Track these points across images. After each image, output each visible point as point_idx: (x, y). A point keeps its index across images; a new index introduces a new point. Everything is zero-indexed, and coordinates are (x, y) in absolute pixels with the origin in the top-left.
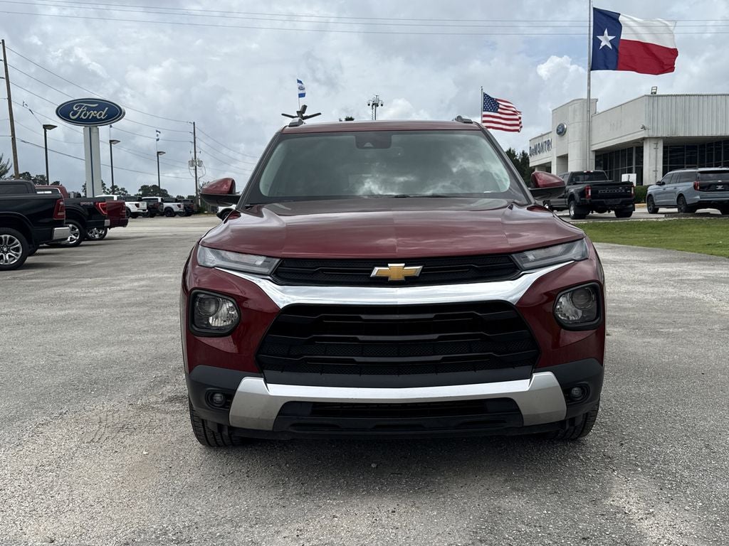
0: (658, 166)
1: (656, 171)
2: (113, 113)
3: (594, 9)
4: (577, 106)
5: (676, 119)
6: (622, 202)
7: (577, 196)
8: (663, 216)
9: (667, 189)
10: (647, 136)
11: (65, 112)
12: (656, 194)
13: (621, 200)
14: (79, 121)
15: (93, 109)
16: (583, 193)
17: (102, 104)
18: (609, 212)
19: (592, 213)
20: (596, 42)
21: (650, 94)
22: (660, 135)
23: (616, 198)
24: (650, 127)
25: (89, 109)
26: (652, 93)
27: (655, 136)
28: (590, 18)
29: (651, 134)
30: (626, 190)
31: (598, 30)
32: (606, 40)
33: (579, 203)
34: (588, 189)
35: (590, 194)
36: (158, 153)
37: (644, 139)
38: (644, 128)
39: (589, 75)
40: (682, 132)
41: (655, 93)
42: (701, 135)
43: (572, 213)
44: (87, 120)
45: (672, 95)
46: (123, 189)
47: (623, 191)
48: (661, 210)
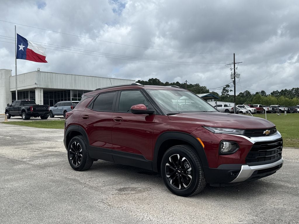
0: (42, 99)
1: (41, 101)
3: (17, 34)
4: (3, 72)
5: (48, 82)
6: (45, 113)
7: (26, 111)
8: (60, 119)
9: (59, 109)
10: (37, 87)
12: (53, 110)
13: (45, 112)
16: (29, 109)
18: (39, 117)
19: (32, 117)
20: (18, 48)
21: (37, 71)
22: (42, 87)
23: (42, 111)
24: (38, 83)
26: (38, 70)
27: (40, 87)
28: (16, 37)
29: (38, 86)
30: (46, 108)
31: (19, 43)
32: (21, 47)
33: (27, 113)
34: (32, 107)
35: (32, 110)
37: (35, 88)
38: (36, 84)
39: (16, 61)
40: (50, 87)
41: (39, 70)
42: (57, 88)
43: (24, 117)
45: (46, 72)
47: (45, 109)
48: (55, 116)
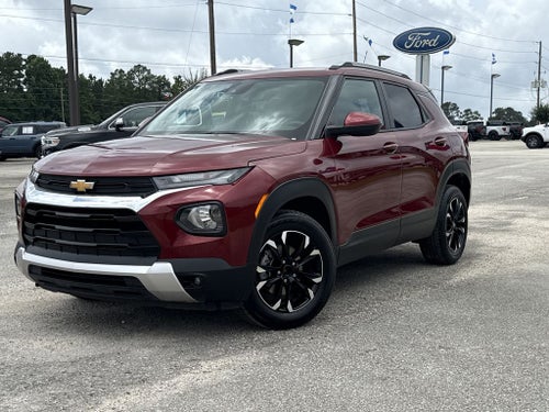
2: (443, 40)
11: (401, 43)
14: (412, 50)
15: (426, 38)
17: (434, 32)
25: (423, 38)
36: (493, 76)
44: (420, 48)
46: (476, 113)
